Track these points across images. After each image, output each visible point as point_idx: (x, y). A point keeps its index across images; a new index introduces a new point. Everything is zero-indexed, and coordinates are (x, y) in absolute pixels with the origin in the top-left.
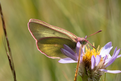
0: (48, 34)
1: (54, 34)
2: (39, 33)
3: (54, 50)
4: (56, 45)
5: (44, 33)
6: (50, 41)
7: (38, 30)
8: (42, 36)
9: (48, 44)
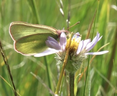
0: (28, 33)
1: (35, 31)
2: (19, 34)
3: (31, 47)
4: (35, 42)
5: (24, 33)
6: (30, 38)
7: (19, 31)
8: (21, 36)
9: (26, 42)
